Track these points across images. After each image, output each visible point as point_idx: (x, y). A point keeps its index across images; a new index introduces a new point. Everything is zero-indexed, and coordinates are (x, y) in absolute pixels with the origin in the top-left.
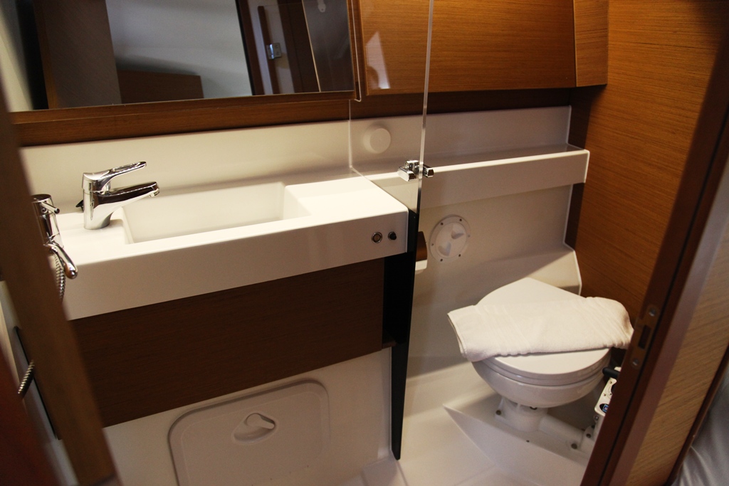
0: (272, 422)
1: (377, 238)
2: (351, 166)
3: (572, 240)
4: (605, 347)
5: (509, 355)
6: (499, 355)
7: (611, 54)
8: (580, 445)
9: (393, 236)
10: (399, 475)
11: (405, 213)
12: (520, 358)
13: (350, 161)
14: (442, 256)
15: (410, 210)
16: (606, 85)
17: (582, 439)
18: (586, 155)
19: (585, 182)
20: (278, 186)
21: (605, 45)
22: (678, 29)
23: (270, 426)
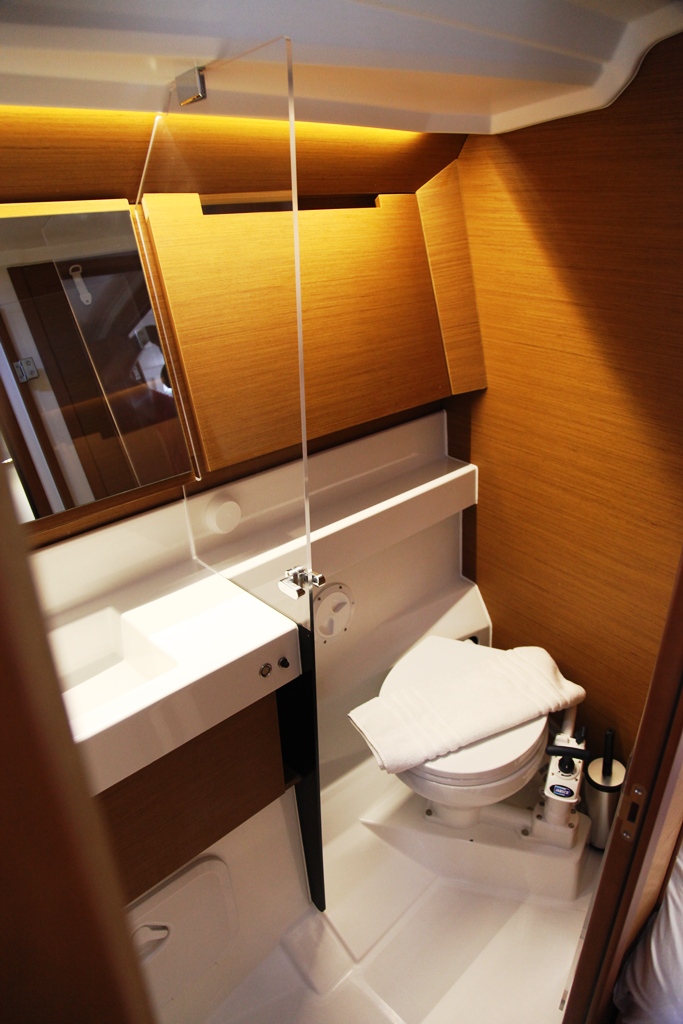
0: (164, 928)
1: (265, 671)
2: (195, 557)
3: (471, 570)
4: (540, 716)
5: (438, 757)
6: (427, 761)
7: (487, 352)
8: (532, 829)
9: (284, 663)
10: (328, 929)
11: (295, 630)
12: (451, 756)
13: (193, 551)
14: (326, 637)
15: (300, 626)
16: (486, 389)
17: (533, 822)
18: (473, 472)
19: (477, 502)
20: (109, 613)
21: (478, 342)
22: (562, 333)
23: (161, 934)
